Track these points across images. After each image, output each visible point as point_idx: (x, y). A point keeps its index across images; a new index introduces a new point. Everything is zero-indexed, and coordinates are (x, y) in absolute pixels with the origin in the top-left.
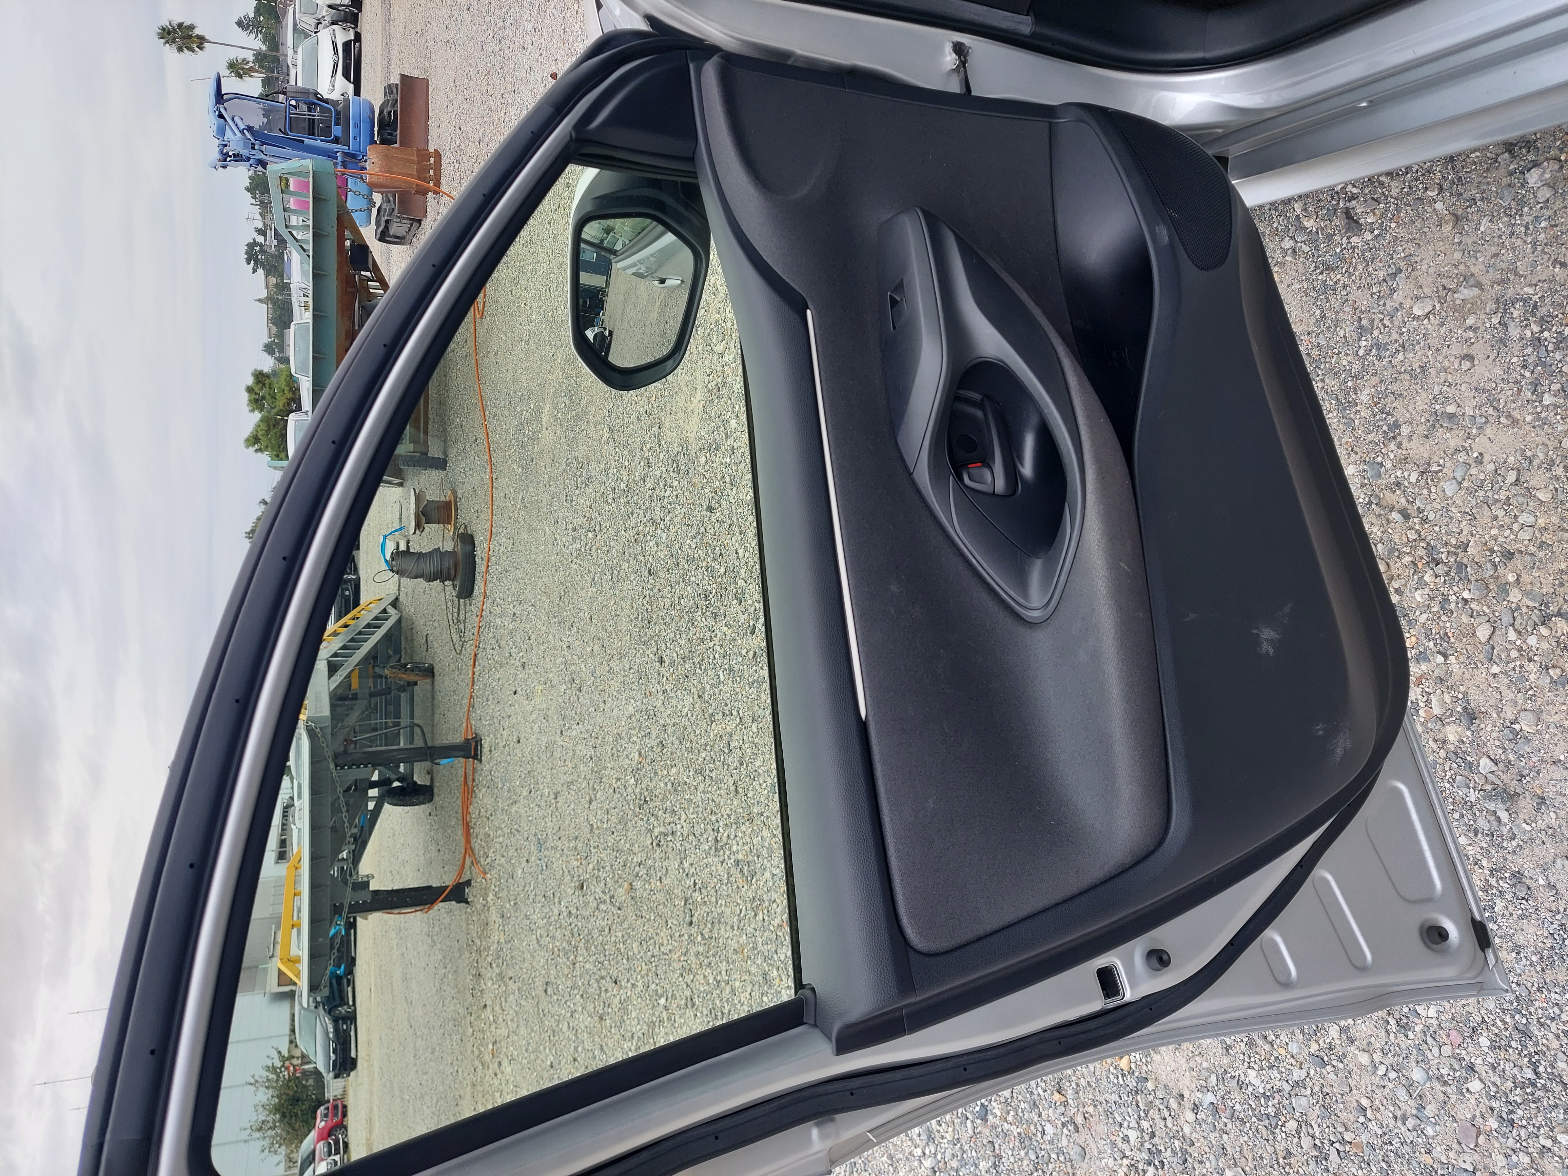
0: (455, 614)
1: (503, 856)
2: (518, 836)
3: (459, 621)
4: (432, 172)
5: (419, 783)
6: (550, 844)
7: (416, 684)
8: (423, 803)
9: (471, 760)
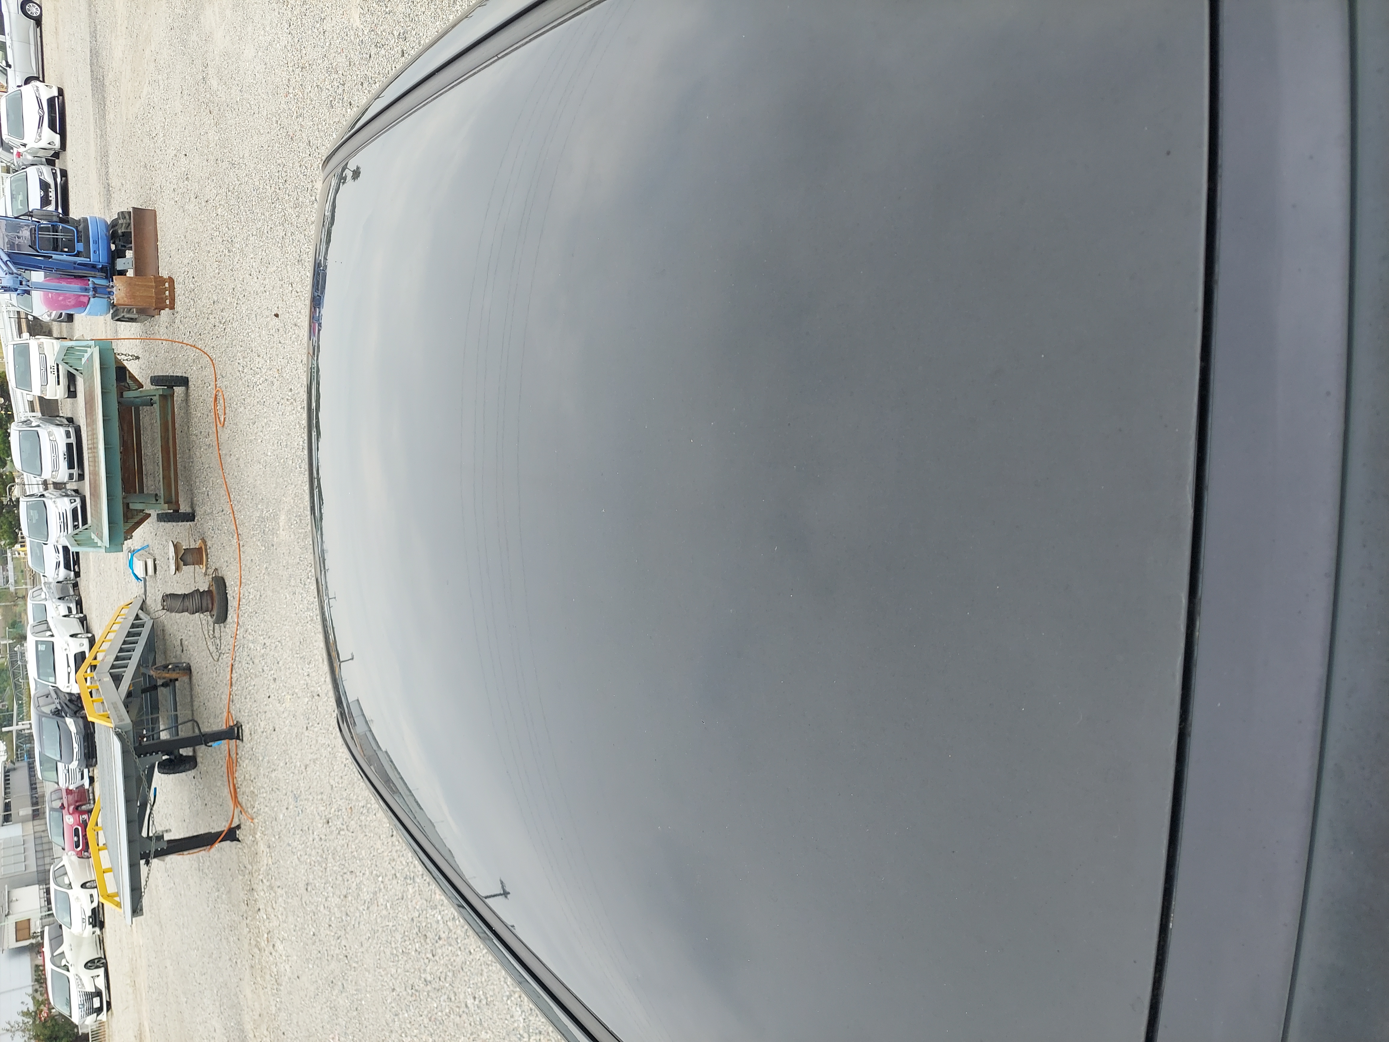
0: (211, 632)
1: (266, 806)
2: (278, 792)
3: (214, 637)
4: (167, 293)
5: (184, 754)
6: (303, 797)
7: (177, 680)
8: (189, 770)
9: (234, 740)
